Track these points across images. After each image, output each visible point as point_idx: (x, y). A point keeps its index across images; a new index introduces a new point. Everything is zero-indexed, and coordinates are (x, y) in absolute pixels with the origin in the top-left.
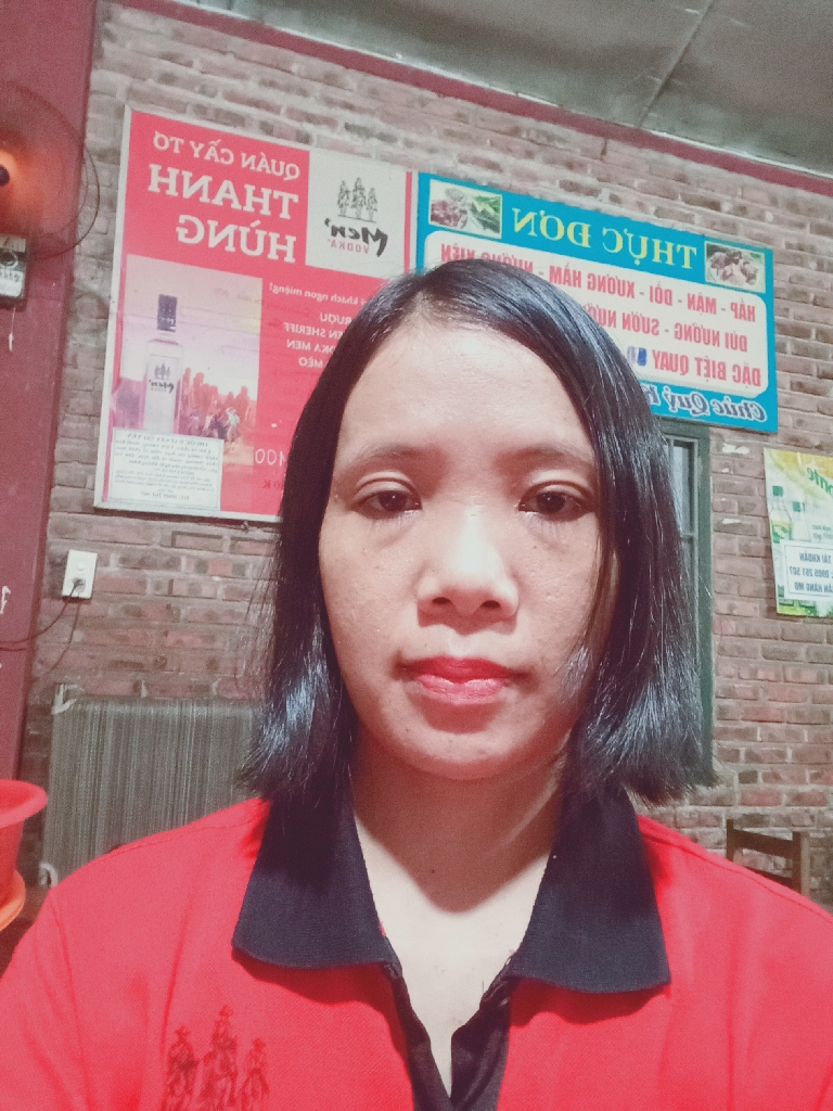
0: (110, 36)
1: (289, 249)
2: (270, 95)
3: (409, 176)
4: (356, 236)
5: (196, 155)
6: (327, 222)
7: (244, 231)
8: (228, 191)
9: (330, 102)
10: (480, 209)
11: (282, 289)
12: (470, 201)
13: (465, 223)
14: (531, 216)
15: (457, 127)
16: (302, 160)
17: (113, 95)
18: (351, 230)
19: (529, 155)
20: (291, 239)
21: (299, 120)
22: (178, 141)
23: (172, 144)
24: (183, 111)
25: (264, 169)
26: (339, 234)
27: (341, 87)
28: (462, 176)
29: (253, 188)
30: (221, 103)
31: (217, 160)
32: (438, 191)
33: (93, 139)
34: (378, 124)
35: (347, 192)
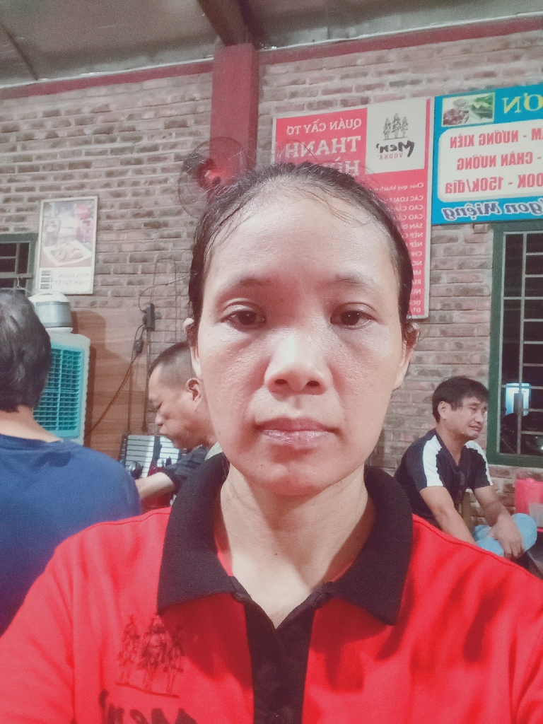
0: (266, 83)
1: (356, 167)
2: (348, 83)
3: (428, 103)
4: (395, 149)
5: (307, 132)
6: (378, 145)
8: (323, 146)
9: (380, 74)
10: (477, 106)
12: (471, 104)
13: (467, 119)
14: (517, 99)
15: (464, 58)
16: (363, 115)
17: (268, 114)
18: (391, 146)
19: (517, 58)
20: (357, 162)
21: (363, 91)
22: (298, 127)
23: (295, 131)
24: (303, 109)
25: (342, 127)
26: (384, 151)
27: (386, 62)
28: (466, 88)
29: (336, 139)
30: (320, 98)
31: (317, 131)
32: (448, 105)
33: (261, 140)
34: (410, 75)
35: (389, 124)
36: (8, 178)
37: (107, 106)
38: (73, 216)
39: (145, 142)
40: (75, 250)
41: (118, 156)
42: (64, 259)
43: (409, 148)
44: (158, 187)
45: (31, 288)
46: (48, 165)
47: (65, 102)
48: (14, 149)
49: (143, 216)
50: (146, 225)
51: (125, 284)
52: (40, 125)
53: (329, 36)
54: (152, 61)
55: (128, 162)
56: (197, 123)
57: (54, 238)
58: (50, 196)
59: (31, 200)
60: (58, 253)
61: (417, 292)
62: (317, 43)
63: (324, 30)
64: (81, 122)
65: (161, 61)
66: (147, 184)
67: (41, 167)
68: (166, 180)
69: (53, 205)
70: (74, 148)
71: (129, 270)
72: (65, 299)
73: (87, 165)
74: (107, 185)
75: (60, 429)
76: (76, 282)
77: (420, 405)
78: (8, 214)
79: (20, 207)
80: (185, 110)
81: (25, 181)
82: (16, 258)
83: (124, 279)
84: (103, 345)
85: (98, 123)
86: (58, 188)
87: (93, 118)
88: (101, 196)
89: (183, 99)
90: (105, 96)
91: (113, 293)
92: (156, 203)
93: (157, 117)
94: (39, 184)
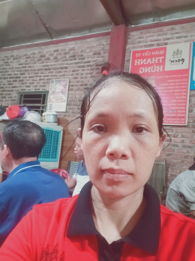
0: (129, 38)
1: (161, 69)
2: (160, 37)
3: (191, 44)
4: (177, 61)
5: (143, 55)
6: (170, 60)
7: (152, 67)
8: (149, 61)
9: (172, 34)
11: (159, 77)
16: (165, 49)
17: (130, 49)
18: (175, 60)
20: (162, 66)
21: (165, 40)
22: (140, 54)
24: (142, 47)
25: (157, 54)
26: (173, 62)
27: (175, 30)
29: (154, 58)
30: (149, 43)
31: (147, 55)
33: (126, 58)
34: (184, 34)
35: (175, 52)
36: (41, 72)
37: (74, 48)
38: (61, 85)
39: (86, 60)
40: (61, 97)
41: (76, 65)
42: (57, 100)
43: (182, 61)
44: (89, 75)
45: (45, 110)
46: (54, 68)
47: (60, 47)
48: (43, 63)
49: (84, 85)
50: (85, 88)
51: (76, 109)
52: (52, 55)
53: (154, 21)
54: (90, 32)
55: (80, 67)
56: (104, 53)
57: (54, 93)
58: (54, 78)
59: (48, 80)
60: (55, 98)
61: (183, 116)
62: (149, 23)
63: (152, 19)
64: (65, 53)
65: (93, 32)
66: (86, 74)
67: (51, 69)
68: (92, 73)
69: (54, 81)
70: (63, 62)
71: (78, 104)
72: (56, 114)
73: (66, 68)
74: (72, 75)
75: (51, 158)
76: (60, 108)
77: (182, 159)
78: (40, 84)
79: (45, 82)
80: (100, 49)
81: (46, 73)
82: (42, 99)
83: (76, 107)
84: (67, 130)
85: (71, 54)
86: (57, 76)
87: (69, 52)
88: (70, 78)
89: (100, 45)
90: (73, 44)
91: (72, 112)
92: (88, 81)
93: (91, 51)
94: (50, 74)
